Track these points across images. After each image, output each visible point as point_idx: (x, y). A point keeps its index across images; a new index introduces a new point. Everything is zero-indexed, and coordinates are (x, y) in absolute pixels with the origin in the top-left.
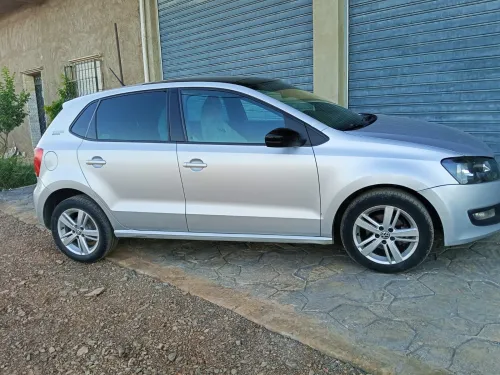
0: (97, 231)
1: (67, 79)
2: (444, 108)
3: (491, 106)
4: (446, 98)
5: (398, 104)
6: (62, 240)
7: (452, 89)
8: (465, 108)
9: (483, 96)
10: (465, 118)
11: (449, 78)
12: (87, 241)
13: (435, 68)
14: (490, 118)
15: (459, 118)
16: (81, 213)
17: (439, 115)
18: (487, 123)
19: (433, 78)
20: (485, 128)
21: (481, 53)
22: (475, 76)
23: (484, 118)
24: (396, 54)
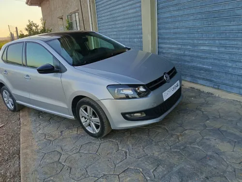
1: (68, 21)
2: (195, 41)
3: (217, 42)
4: (196, 35)
5: (177, 38)
7: (199, 30)
8: (205, 42)
9: (213, 35)
10: (205, 48)
11: (198, 24)
13: (192, 18)
14: (216, 49)
15: (202, 48)
17: (194, 45)
18: (215, 52)
19: (191, 23)
20: (213, 55)
21: (213, 8)
22: (210, 23)
23: (213, 49)
24: (175, 9)
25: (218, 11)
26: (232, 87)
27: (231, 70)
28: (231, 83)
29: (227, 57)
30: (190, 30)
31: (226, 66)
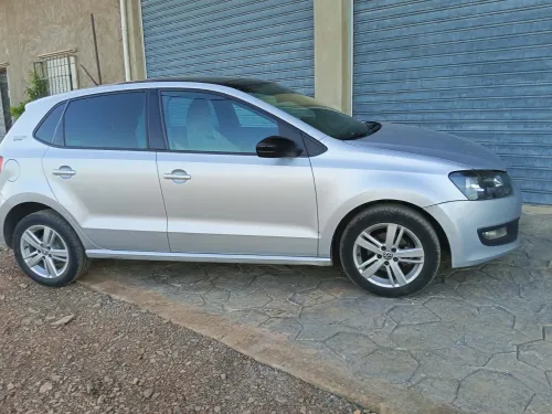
0: (66, 251)
1: (36, 77)
2: (456, 116)
3: (506, 115)
4: (458, 105)
6: (26, 261)
7: (464, 95)
8: (478, 116)
9: (498, 104)
10: (478, 127)
11: (461, 83)
12: (55, 262)
13: (446, 72)
14: (505, 128)
15: (471, 128)
16: (47, 230)
17: (452, 124)
18: (502, 133)
20: (498, 139)
21: (496, 56)
22: (489, 82)
23: (499, 128)
24: (405, 55)
25: (507, 62)
26: (542, 193)
27: (538, 164)
28: (539, 187)
29: (528, 140)
30: (442, 94)
31: (527, 157)
